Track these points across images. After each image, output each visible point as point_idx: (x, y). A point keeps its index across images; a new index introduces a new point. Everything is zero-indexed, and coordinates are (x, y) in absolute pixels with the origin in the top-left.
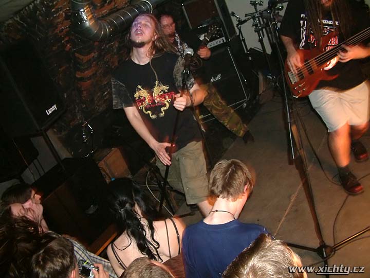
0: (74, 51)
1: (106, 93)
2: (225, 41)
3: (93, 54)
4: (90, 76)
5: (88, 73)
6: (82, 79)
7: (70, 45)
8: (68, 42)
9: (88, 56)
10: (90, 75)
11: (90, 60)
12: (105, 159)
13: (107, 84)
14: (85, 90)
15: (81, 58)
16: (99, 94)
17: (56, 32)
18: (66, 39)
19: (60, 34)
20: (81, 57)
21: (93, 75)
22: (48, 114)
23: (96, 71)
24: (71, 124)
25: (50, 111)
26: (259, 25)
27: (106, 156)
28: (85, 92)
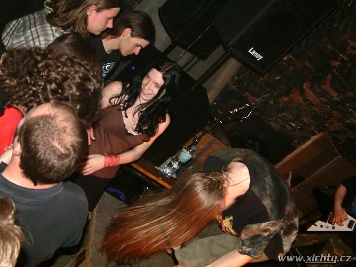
0: (334, 72)
1: (293, 124)
3: (335, 95)
4: (308, 100)
5: (310, 95)
6: (302, 92)
7: (339, 65)
8: (342, 61)
9: (332, 90)
10: (310, 99)
11: (328, 94)
12: (216, 140)
13: (305, 124)
14: (290, 99)
16: (290, 116)
18: (346, 58)
19: (349, 48)
20: (328, 81)
21: (311, 103)
22: (249, 52)
24: (247, 94)
25: (253, 53)
27: (221, 142)
28: (288, 100)
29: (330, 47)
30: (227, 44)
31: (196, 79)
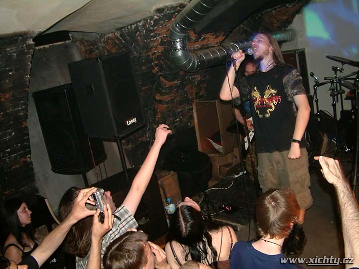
0: (160, 74)
1: (178, 120)
3: (176, 82)
4: (169, 101)
5: (167, 98)
6: (160, 102)
7: (158, 69)
8: (156, 65)
9: (172, 82)
10: (168, 99)
11: (172, 86)
12: (162, 179)
13: (181, 111)
14: (161, 113)
16: (172, 119)
17: (149, 53)
18: (156, 62)
19: (152, 57)
20: (165, 81)
21: (172, 100)
22: (128, 125)
23: (175, 97)
24: (139, 139)
26: (335, 91)
27: (164, 176)
28: (160, 114)
29: (144, 68)
30: (115, 137)
31: (122, 170)
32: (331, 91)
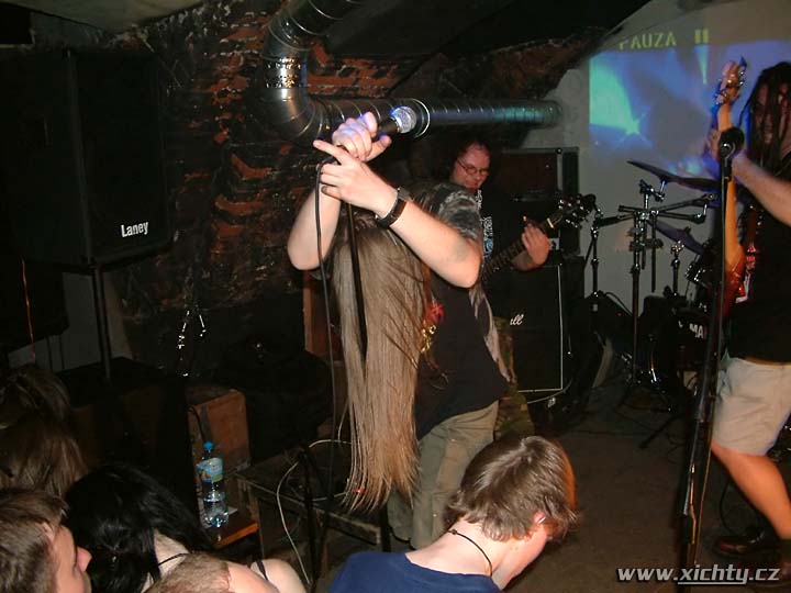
0: (233, 147)
1: (263, 268)
2: (557, 248)
3: (268, 171)
4: (245, 217)
5: (241, 207)
6: (225, 216)
7: (229, 133)
8: (226, 124)
9: (258, 170)
10: (245, 213)
11: (258, 181)
14: (222, 243)
15: (240, 167)
16: (248, 263)
17: (210, 90)
18: (227, 116)
19: (216, 99)
20: (241, 165)
21: (253, 215)
22: (124, 235)
24: (165, 302)
25: (129, 231)
26: (641, 239)
28: (221, 246)
29: (194, 124)
32: (632, 239)
